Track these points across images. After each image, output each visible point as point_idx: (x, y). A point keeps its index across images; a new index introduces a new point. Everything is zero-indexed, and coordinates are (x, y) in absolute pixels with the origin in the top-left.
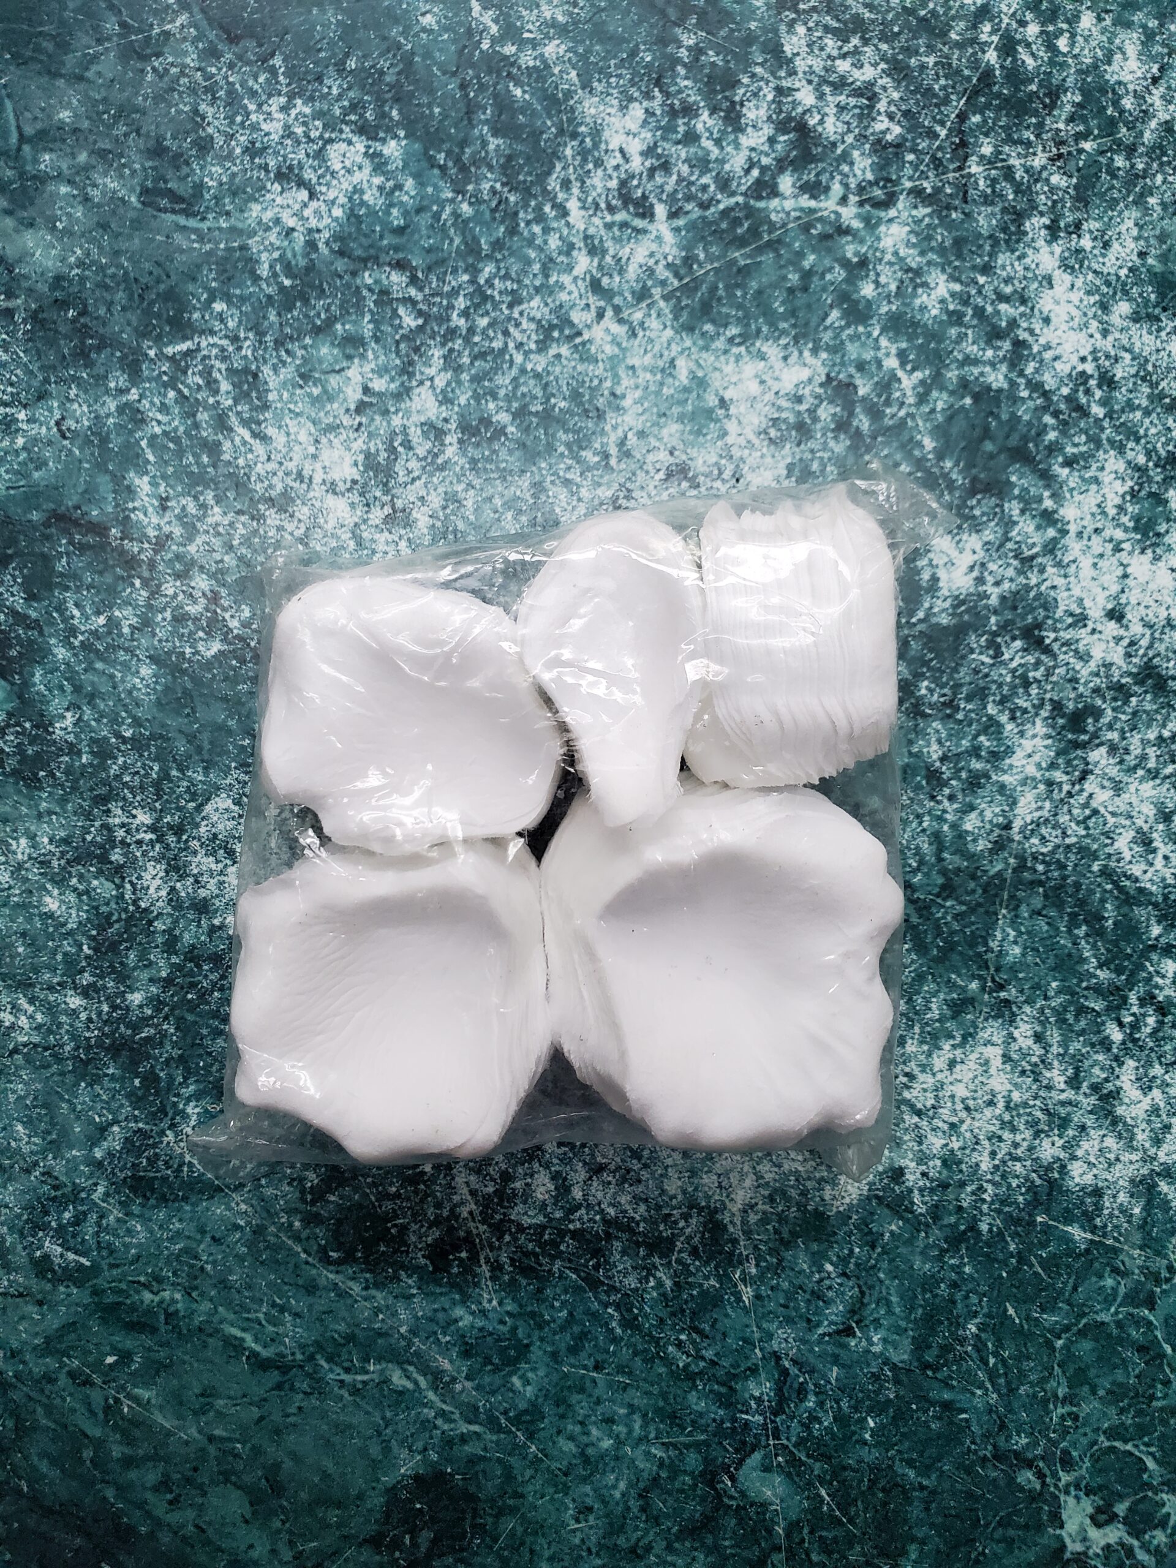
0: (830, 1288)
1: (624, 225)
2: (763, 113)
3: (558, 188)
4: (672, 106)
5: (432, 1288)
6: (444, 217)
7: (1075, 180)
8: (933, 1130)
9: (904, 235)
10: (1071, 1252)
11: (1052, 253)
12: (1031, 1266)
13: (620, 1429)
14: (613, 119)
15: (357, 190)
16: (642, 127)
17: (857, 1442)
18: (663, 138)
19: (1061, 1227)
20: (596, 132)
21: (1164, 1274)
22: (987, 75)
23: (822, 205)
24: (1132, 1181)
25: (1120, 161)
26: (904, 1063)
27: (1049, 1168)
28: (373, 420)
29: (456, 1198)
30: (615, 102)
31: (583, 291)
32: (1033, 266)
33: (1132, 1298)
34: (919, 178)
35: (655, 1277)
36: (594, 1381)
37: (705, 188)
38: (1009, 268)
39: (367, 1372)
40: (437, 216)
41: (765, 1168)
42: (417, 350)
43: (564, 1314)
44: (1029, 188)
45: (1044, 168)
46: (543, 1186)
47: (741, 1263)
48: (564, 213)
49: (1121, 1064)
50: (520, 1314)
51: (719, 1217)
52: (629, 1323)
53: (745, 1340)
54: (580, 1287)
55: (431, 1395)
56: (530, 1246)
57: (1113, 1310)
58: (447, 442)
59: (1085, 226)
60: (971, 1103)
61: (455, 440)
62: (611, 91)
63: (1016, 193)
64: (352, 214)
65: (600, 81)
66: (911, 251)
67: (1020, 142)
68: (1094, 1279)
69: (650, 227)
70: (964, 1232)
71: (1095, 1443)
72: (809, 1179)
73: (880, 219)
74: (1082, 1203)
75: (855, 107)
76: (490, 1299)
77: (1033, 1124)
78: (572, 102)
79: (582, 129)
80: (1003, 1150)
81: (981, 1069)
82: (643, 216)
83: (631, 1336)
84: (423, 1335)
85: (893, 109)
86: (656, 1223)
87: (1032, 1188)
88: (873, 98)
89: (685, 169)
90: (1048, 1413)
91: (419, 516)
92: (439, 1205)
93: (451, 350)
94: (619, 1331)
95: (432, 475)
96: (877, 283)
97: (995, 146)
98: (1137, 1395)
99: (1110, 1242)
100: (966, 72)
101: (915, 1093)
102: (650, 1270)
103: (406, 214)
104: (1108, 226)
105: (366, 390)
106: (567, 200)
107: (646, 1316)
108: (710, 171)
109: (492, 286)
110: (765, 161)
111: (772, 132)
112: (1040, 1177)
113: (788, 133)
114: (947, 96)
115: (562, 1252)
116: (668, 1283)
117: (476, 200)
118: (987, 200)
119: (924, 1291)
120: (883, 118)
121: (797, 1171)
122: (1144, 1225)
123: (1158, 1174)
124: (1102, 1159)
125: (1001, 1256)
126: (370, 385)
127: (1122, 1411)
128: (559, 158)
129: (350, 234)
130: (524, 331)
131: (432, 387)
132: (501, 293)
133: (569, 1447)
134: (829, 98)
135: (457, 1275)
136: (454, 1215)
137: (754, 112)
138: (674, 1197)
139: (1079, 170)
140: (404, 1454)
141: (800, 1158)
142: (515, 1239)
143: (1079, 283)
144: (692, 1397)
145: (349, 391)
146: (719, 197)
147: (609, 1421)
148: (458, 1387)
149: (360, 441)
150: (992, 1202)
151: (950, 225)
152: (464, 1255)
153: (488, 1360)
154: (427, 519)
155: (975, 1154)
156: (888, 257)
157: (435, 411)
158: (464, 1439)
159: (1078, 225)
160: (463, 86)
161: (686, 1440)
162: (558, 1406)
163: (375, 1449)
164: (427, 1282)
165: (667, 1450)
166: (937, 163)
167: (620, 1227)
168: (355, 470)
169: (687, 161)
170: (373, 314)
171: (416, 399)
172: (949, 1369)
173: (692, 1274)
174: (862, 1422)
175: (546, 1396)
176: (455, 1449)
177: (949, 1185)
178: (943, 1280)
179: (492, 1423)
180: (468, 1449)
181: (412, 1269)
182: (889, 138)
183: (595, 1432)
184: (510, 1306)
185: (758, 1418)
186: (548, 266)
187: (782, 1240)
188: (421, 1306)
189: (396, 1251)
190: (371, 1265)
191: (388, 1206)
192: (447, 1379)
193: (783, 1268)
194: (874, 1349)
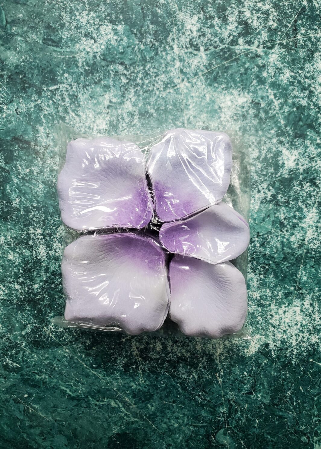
0: (246, 380)
1: (191, 53)
2: (234, 19)
3: (171, 41)
4: (206, 16)
5: (124, 377)
6: (135, 49)
8: (278, 332)
9: (277, 58)
10: (320, 371)
12: (308, 375)
13: (180, 421)
14: (188, 20)
15: (109, 40)
16: (197, 22)
17: (253, 427)
18: (204, 26)
19: (317, 363)
20: (183, 24)
22: (304, 9)
23: (252, 48)
26: (270, 311)
27: (314, 345)
28: (112, 111)
29: (132, 349)
30: (189, 15)
31: (178, 73)
32: (316, 68)
34: (282, 40)
35: (192, 375)
36: (173, 406)
37: (216, 42)
38: (309, 68)
39: (104, 402)
40: (133, 49)
41: (227, 342)
42: (126, 90)
43: (164, 385)
44: (316, 43)
46: (159, 347)
47: (218, 371)
48: (173, 49)
50: (151, 385)
51: (212, 357)
52: (184, 389)
53: (219, 395)
54: (170, 378)
55: (123, 409)
56: (154, 365)
58: (135, 118)
60: (290, 324)
61: (137, 118)
62: (188, 11)
63: (312, 45)
64: (107, 48)
65: (184, 8)
66: (279, 63)
69: (198, 54)
70: (287, 364)
72: (240, 346)
73: (269, 52)
75: (263, 17)
76: (142, 381)
77: (309, 331)
78: (175, 14)
79: (178, 23)
80: (300, 339)
81: (293, 314)
82: (197, 50)
83: (184, 393)
84: (121, 391)
85: (274, 18)
86: (193, 359)
87: (308, 351)
88: (268, 15)
89: (210, 36)
90: (311, 419)
92: (127, 352)
93: (137, 90)
94: (181, 391)
95: (130, 128)
96: (268, 72)
97: (306, 30)
100: (297, 7)
101: (273, 321)
102: (191, 373)
103: (124, 48)
105: (110, 102)
106: (173, 45)
107: (189, 386)
108: (217, 36)
109: (150, 71)
110: (234, 34)
111: (237, 25)
112: (311, 347)
113: (242, 25)
114: (291, 15)
115: (164, 367)
116: (196, 377)
117: (146, 44)
118: (303, 47)
119: (274, 381)
120: (271, 21)
121: (236, 344)
125: (298, 371)
126: (112, 100)
128: (171, 32)
129: (107, 54)
130: (159, 85)
131: (131, 101)
132: (152, 73)
133: (165, 426)
134: (255, 15)
135: (132, 373)
136: (131, 354)
137: (232, 19)
138: (199, 351)
140: (114, 427)
141: (238, 340)
142: (150, 362)
144: (203, 412)
145: (105, 102)
146: (220, 45)
147: (177, 418)
148: (131, 407)
149: (108, 117)
150: (296, 355)
151: (291, 55)
152: (134, 367)
153: (141, 399)
155: (291, 340)
156: (272, 64)
157: (131, 108)
158: (133, 423)
160: (142, 9)
161: (200, 425)
162: (162, 413)
163: (105, 425)
164: (123, 375)
165: (195, 428)
166: (288, 36)
167: (183, 360)
168: (106, 126)
169: (211, 33)
170: (113, 78)
171: (126, 105)
172: (282, 406)
173: (204, 374)
174: (255, 421)
175: (158, 411)
176: (130, 426)
177: (283, 349)
178: (280, 378)
179: (141, 418)
180: (134, 426)
181: (118, 371)
182: (273, 27)
183: (173, 422)
184: (148, 383)
185: (223, 419)
186: (167, 65)
187: (231, 365)
188: (121, 382)
189: (113, 365)
190: (106, 369)
191: (111, 351)
192: (128, 404)
193: (231, 373)
194: (258, 399)
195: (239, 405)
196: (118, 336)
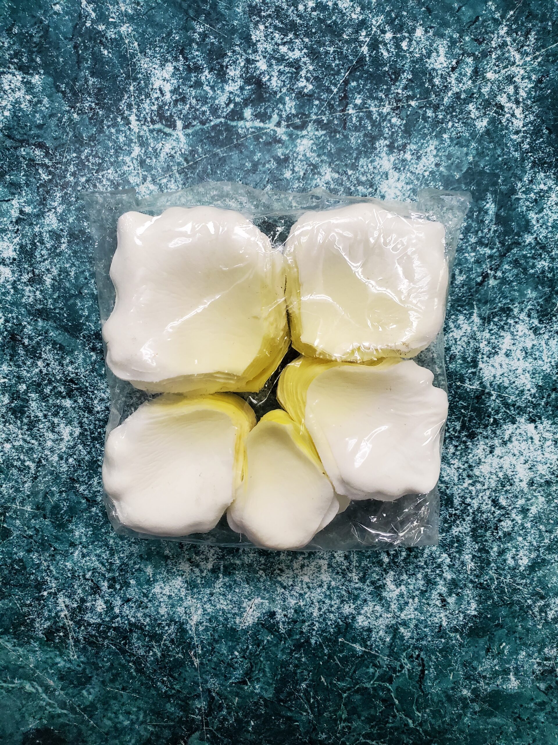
0: (236, 662)
1: (159, 131)
2: (238, 73)
3: (125, 108)
4: (189, 66)
5: (46, 648)
6: (64, 120)
7: (404, 122)
8: (291, 596)
9: (310, 145)
10: (353, 656)
11: (389, 160)
12: (334, 660)
13: (133, 717)
14: (156, 71)
15: (17, 102)
16: (172, 77)
17: (245, 731)
18: (183, 84)
19: (350, 644)
20: (147, 78)
21: (398, 668)
22: (361, 60)
23: (267, 126)
24: (387, 626)
25: (430, 113)
26: (279, 564)
27: (347, 617)
28: (24, 228)
29: (59, 608)
30: (158, 62)
31: (136, 166)
32: (378, 167)
33: (381, 678)
34: (320, 114)
35: (153, 651)
36: (122, 695)
37: (204, 113)
38: (365, 167)
39: (14, 683)
40: (60, 120)
41: (208, 606)
42: (48, 192)
43: (109, 664)
44: (380, 124)
45: (388, 114)
46: (100, 606)
47: (194, 648)
48: (128, 123)
49: (387, 573)
50: (88, 663)
51: (185, 626)
52: (139, 670)
53: (194, 682)
54: (116, 652)
55: (44, 696)
56: (94, 633)
57: (372, 682)
58: (62, 242)
59: (408, 147)
60: (311, 585)
61: (66, 241)
62: (156, 55)
63: (372, 126)
64: (14, 115)
65: (150, 49)
66: (313, 154)
67: (377, 98)
68: (364, 668)
69: (173, 133)
70: (303, 643)
71: (358, 740)
72: (229, 613)
73: (298, 135)
74: (362, 634)
75: (288, 72)
76: (73, 654)
77: (341, 597)
78: (134, 60)
79: (140, 76)
80: (325, 608)
81: (317, 570)
82: (169, 126)
83: (140, 676)
84: (41, 669)
85: (309, 75)
86: (154, 626)
87: (337, 626)
88: (299, 68)
89: (194, 101)
90: (337, 725)
91: (46, 279)
92: (50, 611)
93: (66, 194)
94: (134, 674)
95: (53, 259)
96: (293, 171)
97: (363, 100)
98: (380, 721)
99: (373, 652)
100: (351, 58)
101: (283, 578)
102: (151, 648)
103: (44, 117)
104: (421, 148)
105: (21, 212)
106: (130, 115)
107: (148, 668)
108: (207, 103)
109: (88, 160)
110: (237, 100)
111: (242, 83)
112: (342, 621)
113: (251, 85)
114: (339, 70)
115: (109, 636)
116: (159, 654)
117: (81, 112)
118: (356, 129)
119: (282, 667)
120: (303, 80)
121: (223, 609)
122: (391, 646)
123: (400, 624)
124: (373, 615)
125: (320, 655)
126: (23, 209)
127: (372, 727)
128: (126, 92)
129: (14, 126)
130: (104, 186)
131: (56, 213)
132: (93, 164)
133: (108, 723)
134: (275, 67)
135: (58, 643)
136: (57, 615)
137: (233, 72)
138: (163, 616)
139: (407, 116)
140: (31, 719)
141: (225, 603)
142: (86, 629)
143: (402, 177)
144: (168, 705)
145: (13, 212)
146: (212, 118)
147: (129, 713)
148: (57, 693)
149: (18, 239)
150: (318, 631)
151: (336, 142)
152: (61, 634)
153: (71, 682)
154: (50, 280)
155: (311, 608)
156: (300, 157)
157: (56, 225)
158: (59, 716)
159: (404, 146)
160: (75, 47)
161: (165, 724)
162: (104, 705)
163: (17, 716)
164: (43, 645)
165: (155, 728)
166: (331, 107)
167: (137, 627)
168: (14, 253)
169: (195, 97)
170: (25, 171)
171: (47, 218)
172: (291, 702)
173: (170, 651)
174: (248, 723)
175: (99, 700)
176: (55, 719)
177: (297, 621)
178: (291, 663)
179: (72, 710)
180: (61, 720)
181: (36, 639)
182: (306, 91)
183: (121, 717)
184: (83, 659)
185: (199, 717)
186: (118, 150)
187: (214, 639)
188: (40, 655)
189: (28, 631)
190: (17, 635)
191: (25, 609)
192: (52, 689)
193: (215, 652)
194: (255, 691)
195: (226, 699)
196: (36, 587)
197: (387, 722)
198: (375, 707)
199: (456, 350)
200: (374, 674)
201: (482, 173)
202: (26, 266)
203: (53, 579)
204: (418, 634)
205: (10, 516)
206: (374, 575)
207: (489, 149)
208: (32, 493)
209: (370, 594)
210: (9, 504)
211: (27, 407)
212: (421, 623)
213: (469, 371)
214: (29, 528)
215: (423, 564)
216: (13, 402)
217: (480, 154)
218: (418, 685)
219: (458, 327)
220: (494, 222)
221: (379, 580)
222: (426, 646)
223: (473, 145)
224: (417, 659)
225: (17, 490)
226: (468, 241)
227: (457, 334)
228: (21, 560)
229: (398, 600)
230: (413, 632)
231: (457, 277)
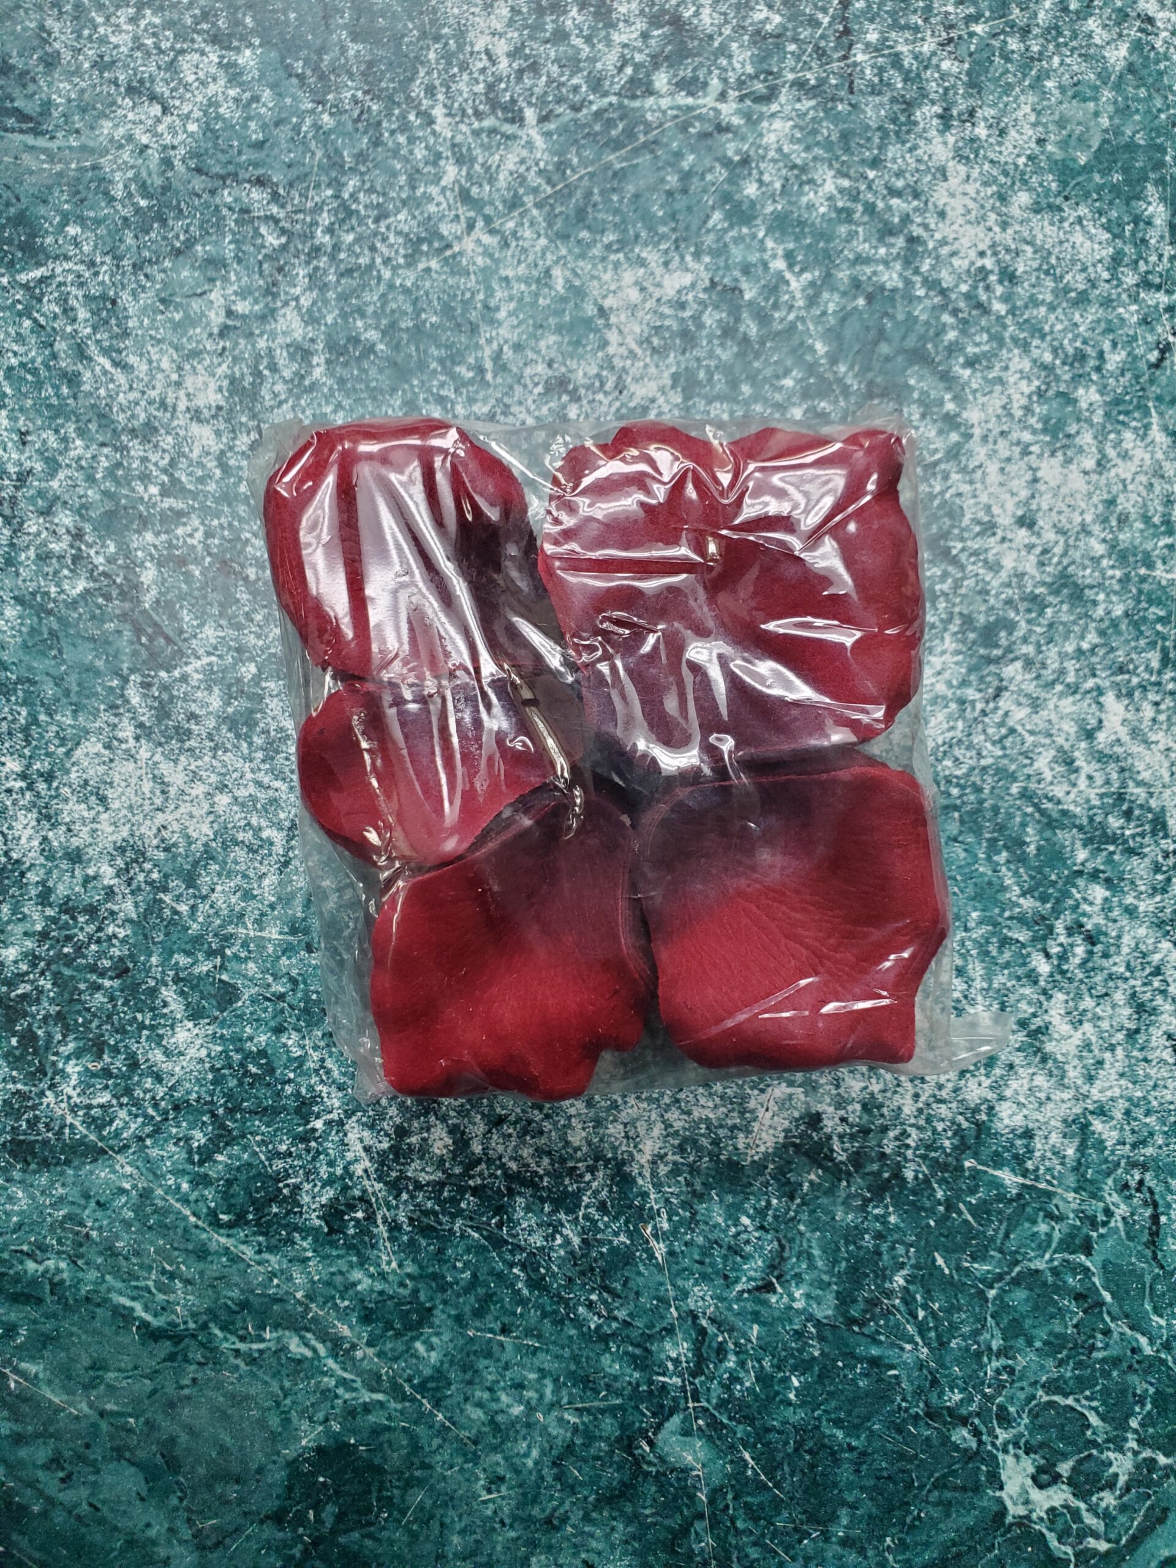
0: (747, 1242)
1: (493, 131)
2: (635, 6)
3: (422, 95)
5: (328, 1250)
6: (304, 129)
7: (967, 66)
8: (850, 1072)
9: (787, 131)
10: (1002, 1198)
11: (945, 143)
12: (960, 1213)
13: (530, 1394)
14: (477, 19)
15: (213, 103)
16: (509, 25)
17: (782, 1402)
18: (531, 38)
19: (990, 1171)
20: (461, 34)
21: (1101, 1217)
23: (700, 101)
24: (1064, 1121)
25: (1014, 44)
27: (976, 1110)
28: (237, 344)
29: (349, 1156)
31: (452, 202)
32: (926, 158)
33: (1067, 1244)
34: (803, 69)
35: (562, 1235)
36: (501, 1345)
37: (576, 89)
38: (900, 161)
39: (263, 1340)
40: (297, 129)
41: (673, 1115)
42: (280, 269)
43: (467, 1275)
44: (918, 75)
45: (934, 54)
46: (441, 1141)
47: (652, 1218)
48: (431, 121)
49: (1049, 998)
50: (421, 1276)
51: (627, 1169)
52: (537, 1284)
53: (659, 1299)
54: (484, 1247)
55: (331, 1363)
56: (429, 1204)
57: (1047, 1256)
58: (314, 363)
59: (979, 114)
61: (322, 360)
63: (905, 80)
64: (207, 129)
66: (796, 147)
67: (907, 27)
68: (1027, 1225)
69: (520, 133)
70: (888, 1180)
71: (1034, 1397)
72: (721, 1126)
73: (761, 115)
74: (1012, 1145)
76: (389, 1262)
78: (433, 2)
79: (446, 31)
80: (927, 1092)
82: (512, 121)
83: (539, 1297)
84: (321, 1300)
86: (560, 1177)
87: (959, 1131)
89: (555, 69)
90: (982, 1366)
92: (331, 1164)
93: (316, 269)
94: (525, 1292)
95: (298, 398)
96: (760, 182)
97: (882, 32)
98: (1076, 1345)
99: (1042, 1185)
102: (557, 1227)
103: (264, 127)
104: (1004, 112)
105: (230, 313)
106: (432, 107)
107: (554, 1275)
108: (581, 70)
109: (356, 200)
110: (639, 58)
111: (645, 26)
112: (967, 1119)
113: (663, 27)
115: (463, 1210)
116: (576, 1241)
117: (337, 111)
118: (875, 91)
119: (847, 1244)
120: (762, 7)
121: (708, 1119)
122: (1078, 1168)
123: (1092, 1113)
124: (1032, 1099)
125: (928, 1204)
126: (233, 308)
127: (1061, 1363)
128: (422, 63)
129: (206, 150)
130: (391, 246)
131: (298, 307)
132: (366, 207)
133: (477, 1414)
135: (353, 1237)
136: (348, 1173)
137: (626, 6)
138: (578, 1149)
139: (971, 55)
140: (305, 1425)
141: (711, 1104)
142: (413, 1197)
143: (975, 173)
144: (606, 1360)
145: (212, 315)
146: (592, 97)
147: (519, 1386)
148: (359, 1354)
149: (224, 366)
150: (917, 1148)
151: (837, 118)
153: (389, 1325)
155: (897, 1097)
156: (772, 154)
157: (301, 331)
158: (367, 1408)
159: (972, 113)
161: (602, 1404)
162: (465, 1372)
163: (274, 1421)
164: (323, 1245)
165: (581, 1416)
166: (821, 53)
167: (524, 1183)
168: (219, 396)
169: (556, 61)
170: (234, 234)
171: (281, 320)
172: (877, 1324)
173: (601, 1231)
174: (787, 1380)
175: (452, 1362)
176: (358, 1419)
177: (871, 1130)
178: (867, 1231)
179: (396, 1391)
180: (372, 1418)
181: (306, 1232)
182: (769, 28)
183: (504, 1398)
184: (410, 1268)
185: (676, 1380)
186: (414, 177)
187: (694, 1192)
188: (317, 1269)
189: (288, 1213)
190: (264, 1227)
191: (279, 1165)
192: (347, 1346)
193: (697, 1223)
194: (796, 1305)
195: (731, 1330)
196: (298, 1111)
197: (1093, 1348)
198: (1061, 1312)
199: (1127, 504)
200: (1049, 1236)
201: (1131, 147)
202: (244, 419)
203: (333, 1089)
204: (1133, 1132)
205: (236, 956)
206: (1023, 1006)
207: (1138, 100)
208: (279, 898)
209: (1019, 1050)
210: (230, 929)
211: (262, 711)
212: (1137, 1106)
213: (1161, 544)
214: (276, 977)
215: (1122, 969)
216: (229, 704)
217: (1123, 111)
218: (1148, 1253)
219: (1125, 456)
220: (1167, 239)
221: (1034, 1015)
222: (1155, 1159)
223: (1107, 94)
224: (1138, 1190)
225: (248, 895)
226: (1120, 283)
227: (1125, 470)
228: (262, 1053)
229: (1081, 1058)
230: (1122, 1129)
231: (1107, 356)
